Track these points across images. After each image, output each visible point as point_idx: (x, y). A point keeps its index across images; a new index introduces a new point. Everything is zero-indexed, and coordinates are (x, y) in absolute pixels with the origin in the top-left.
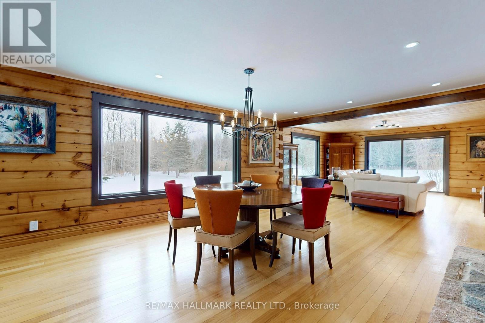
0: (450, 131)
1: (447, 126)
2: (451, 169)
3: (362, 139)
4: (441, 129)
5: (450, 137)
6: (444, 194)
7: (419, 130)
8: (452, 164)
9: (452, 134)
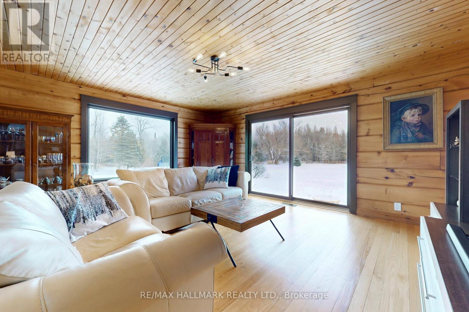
0: (357, 95)
1: (353, 87)
2: (359, 165)
3: (243, 119)
4: (344, 93)
5: (357, 106)
6: (348, 211)
7: (312, 98)
8: (361, 156)
9: (362, 101)
